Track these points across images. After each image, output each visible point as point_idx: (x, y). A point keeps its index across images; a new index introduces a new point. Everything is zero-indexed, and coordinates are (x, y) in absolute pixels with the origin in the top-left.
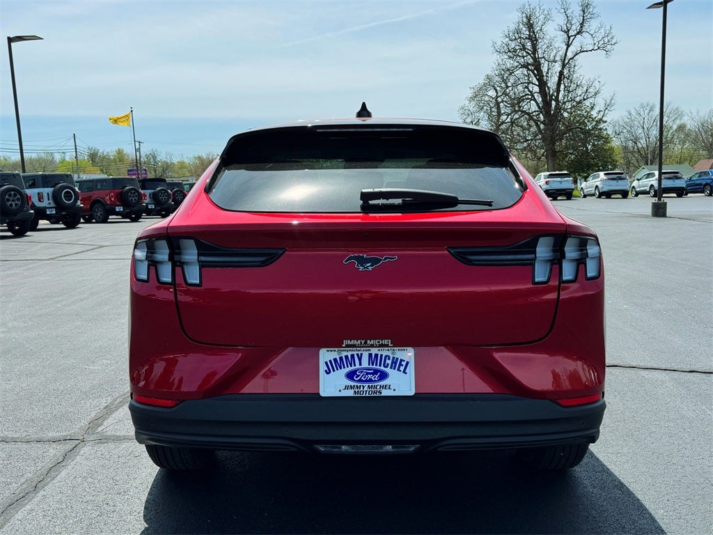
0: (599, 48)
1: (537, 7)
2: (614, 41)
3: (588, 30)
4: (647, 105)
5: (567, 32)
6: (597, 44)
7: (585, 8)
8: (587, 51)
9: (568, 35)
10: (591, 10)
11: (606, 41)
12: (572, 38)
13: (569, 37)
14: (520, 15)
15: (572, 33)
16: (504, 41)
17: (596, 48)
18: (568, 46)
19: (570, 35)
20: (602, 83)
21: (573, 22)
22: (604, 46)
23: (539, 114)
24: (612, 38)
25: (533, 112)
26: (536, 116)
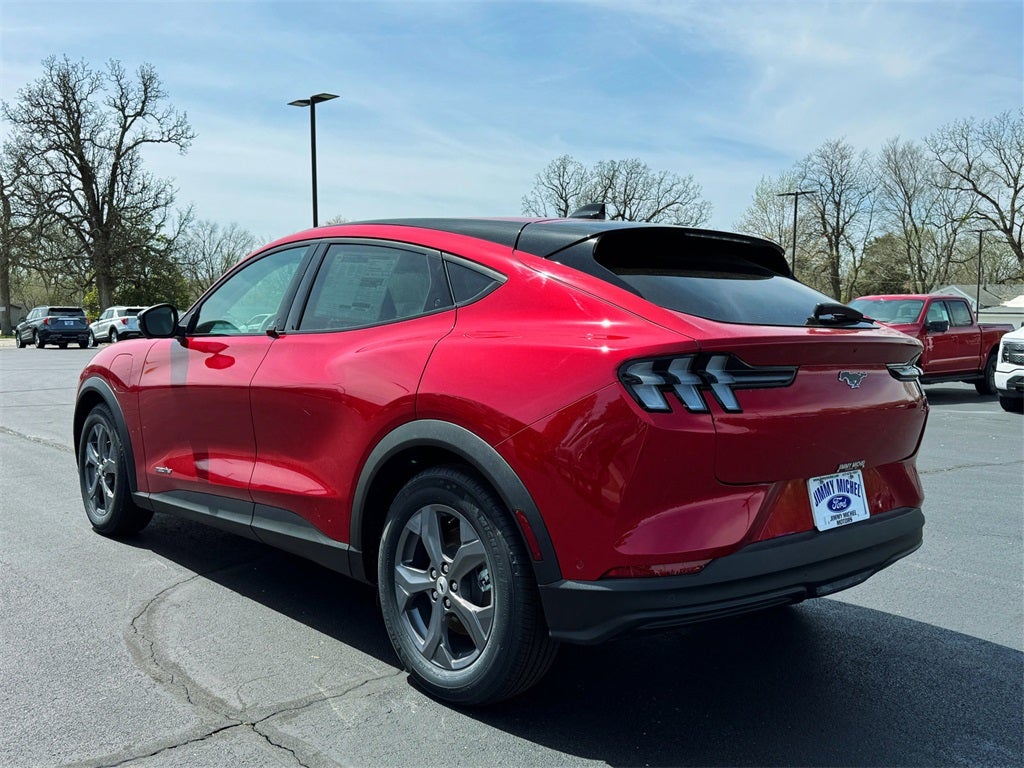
0: (170, 140)
1: (80, 66)
2: (190, 134)
3: (153, 112)
4: (208, 224)
5: (123, 109)
6: (167, 133)
7: (147, 82)
8: (152, 141)
9: (124, 114)
10: (155, 85)
11: (180, 132)
12: (130, 120)
13: (126, 118)
14: (47, 71)
15: (129, 112)
16: (22, 105)
17: (166, 139)
18: (125, 129)
19: (126, 114)
20: (175, 188)
21: (129, 97)
22: (177, 137)
23: (81, 221)
24: (187, 129)
25: (73, 217)
26: (77, 223)
